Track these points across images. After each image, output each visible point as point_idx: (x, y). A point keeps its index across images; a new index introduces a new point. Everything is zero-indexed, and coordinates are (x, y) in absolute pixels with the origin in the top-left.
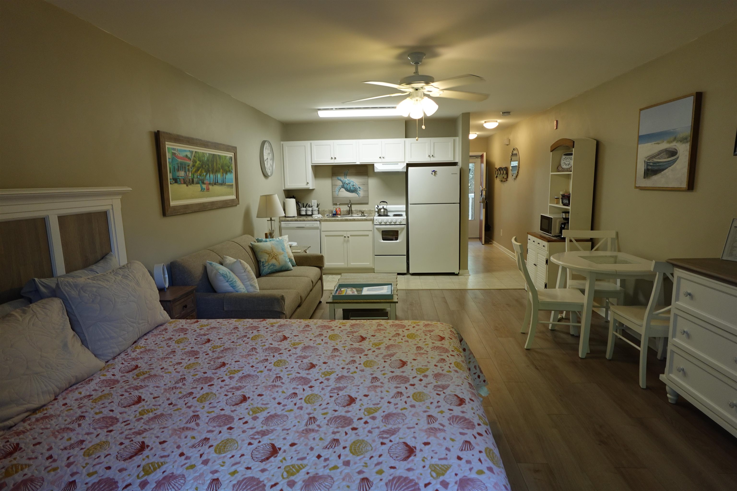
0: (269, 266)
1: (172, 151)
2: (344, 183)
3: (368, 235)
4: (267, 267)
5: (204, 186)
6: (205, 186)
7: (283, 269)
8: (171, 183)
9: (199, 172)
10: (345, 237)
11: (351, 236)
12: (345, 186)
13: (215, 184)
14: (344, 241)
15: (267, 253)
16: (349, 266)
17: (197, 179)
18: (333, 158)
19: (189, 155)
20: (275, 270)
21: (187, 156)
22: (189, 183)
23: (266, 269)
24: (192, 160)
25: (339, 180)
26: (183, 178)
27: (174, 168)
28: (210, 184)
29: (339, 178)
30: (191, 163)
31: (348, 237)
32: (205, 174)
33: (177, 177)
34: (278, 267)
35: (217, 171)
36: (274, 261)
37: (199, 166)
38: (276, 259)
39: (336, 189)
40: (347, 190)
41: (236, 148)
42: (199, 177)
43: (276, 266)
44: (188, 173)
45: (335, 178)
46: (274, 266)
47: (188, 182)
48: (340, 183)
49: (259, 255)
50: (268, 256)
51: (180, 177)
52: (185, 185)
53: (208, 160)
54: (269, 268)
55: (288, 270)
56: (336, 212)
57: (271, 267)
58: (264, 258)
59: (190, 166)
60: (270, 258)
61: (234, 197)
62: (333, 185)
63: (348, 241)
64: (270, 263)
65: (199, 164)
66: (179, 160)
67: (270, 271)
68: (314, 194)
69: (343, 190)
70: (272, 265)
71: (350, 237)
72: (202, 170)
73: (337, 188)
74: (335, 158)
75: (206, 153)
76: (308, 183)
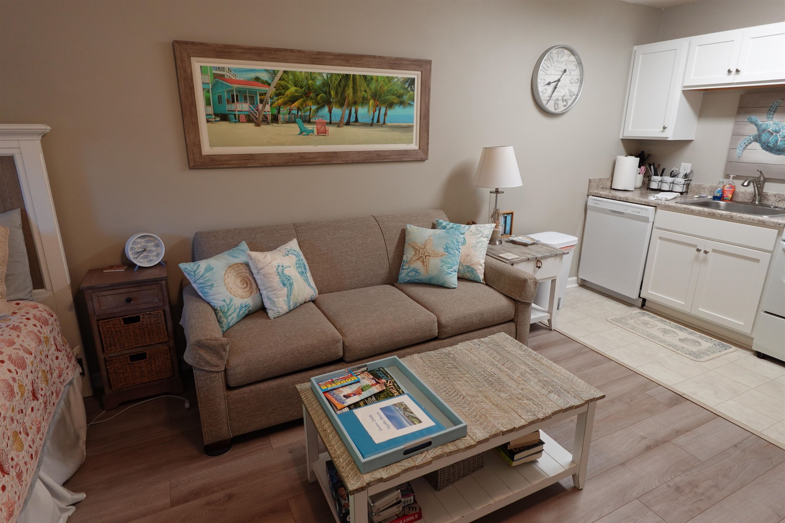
0: (409, 270)
1: (214, 72)
2: (761, 131)
3: (757, 261)
4: (405, 271)
5: (309, 127)
6: (315, 126)
7: (433, 282)
8: (208, 121)
9: (296, 104)
10: (698, 250)
11: (714, 251)
12: (764, 137)
13: (348, 124)
14: (697, 258)
15: (414, 248)
16: (694, 312)
17: (287, 116)
18: (734, 70)
19: (265, 77)
20: (418, 279)
21: (257, 79)
22: (263, 121)
23: (404, 275)
24: (274, 84)
25: (752, 122)
26: (247, 113)
27: (220, 98)
28: (330, 123)
29: (754, 118)
30: (271, 90)
31: (706, 252)
32: (314, 108)
33: (227, 113)
34: (423, 275)
35: (355, 103)
36: (418, 265)
37: (297, 94)
38: (423, 262)
39: (740, 142)
40: (767, 147)
41: (429, 62)
42: (295, 112)
43: (419, 273)
44: (260, 106)
45: (744, 119)
46: (416, 272)
47: (261, 119)
48: (752, 130)
49: (406, 246)
50: (414, 253)
51: (237, 113)
52: (251, 125)
53: (326, 84)
54: (407, 274)
55: (442, 286)
56: (723, 191)
57: (411, 274)
58: (409, 254)
59: (268, 95)
60: (415, 258)
61: (414, 146)
62: (736, 135)
63: (705, 261)
64: (412, 266)
65: (296, 91)
66: (236, 86)
67: (409, 279)
68: (688, 151)
69: (756, 145)
70: (413, 270)
71: (711, 255)
72: (304, 101)
73: (742, 142)
74: (737, 71)
75: (320, 74)
76: (664, 128)
